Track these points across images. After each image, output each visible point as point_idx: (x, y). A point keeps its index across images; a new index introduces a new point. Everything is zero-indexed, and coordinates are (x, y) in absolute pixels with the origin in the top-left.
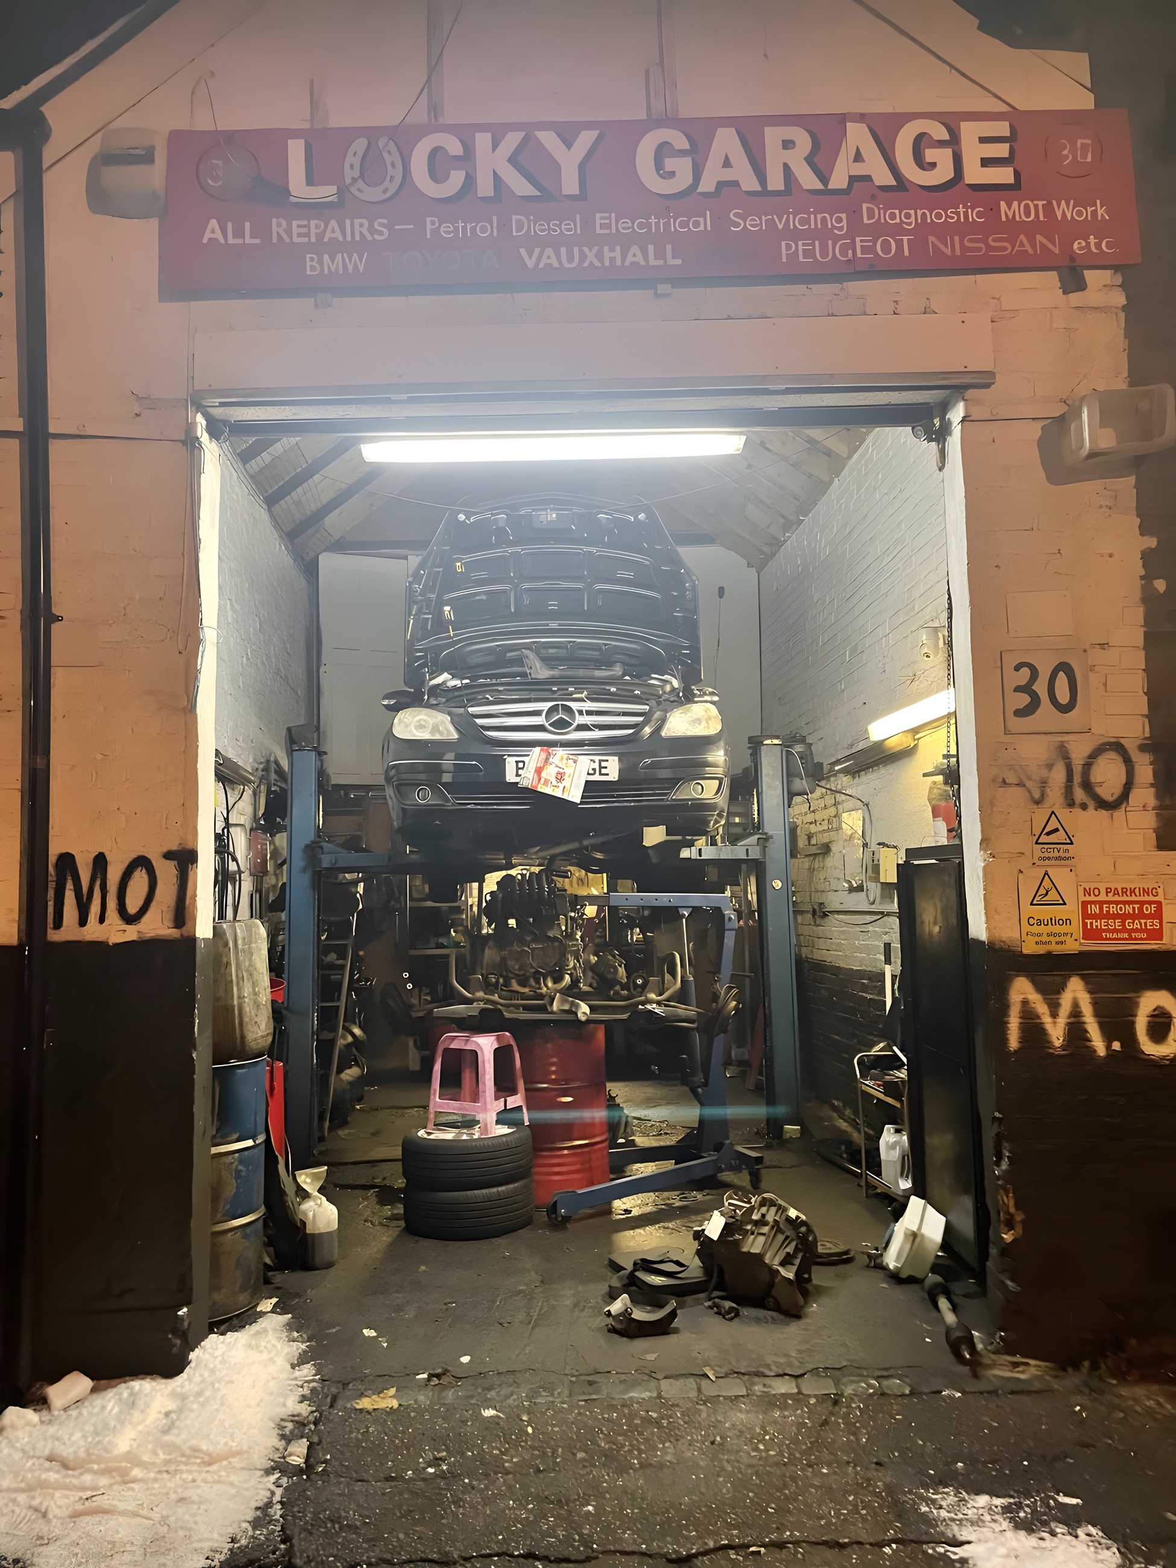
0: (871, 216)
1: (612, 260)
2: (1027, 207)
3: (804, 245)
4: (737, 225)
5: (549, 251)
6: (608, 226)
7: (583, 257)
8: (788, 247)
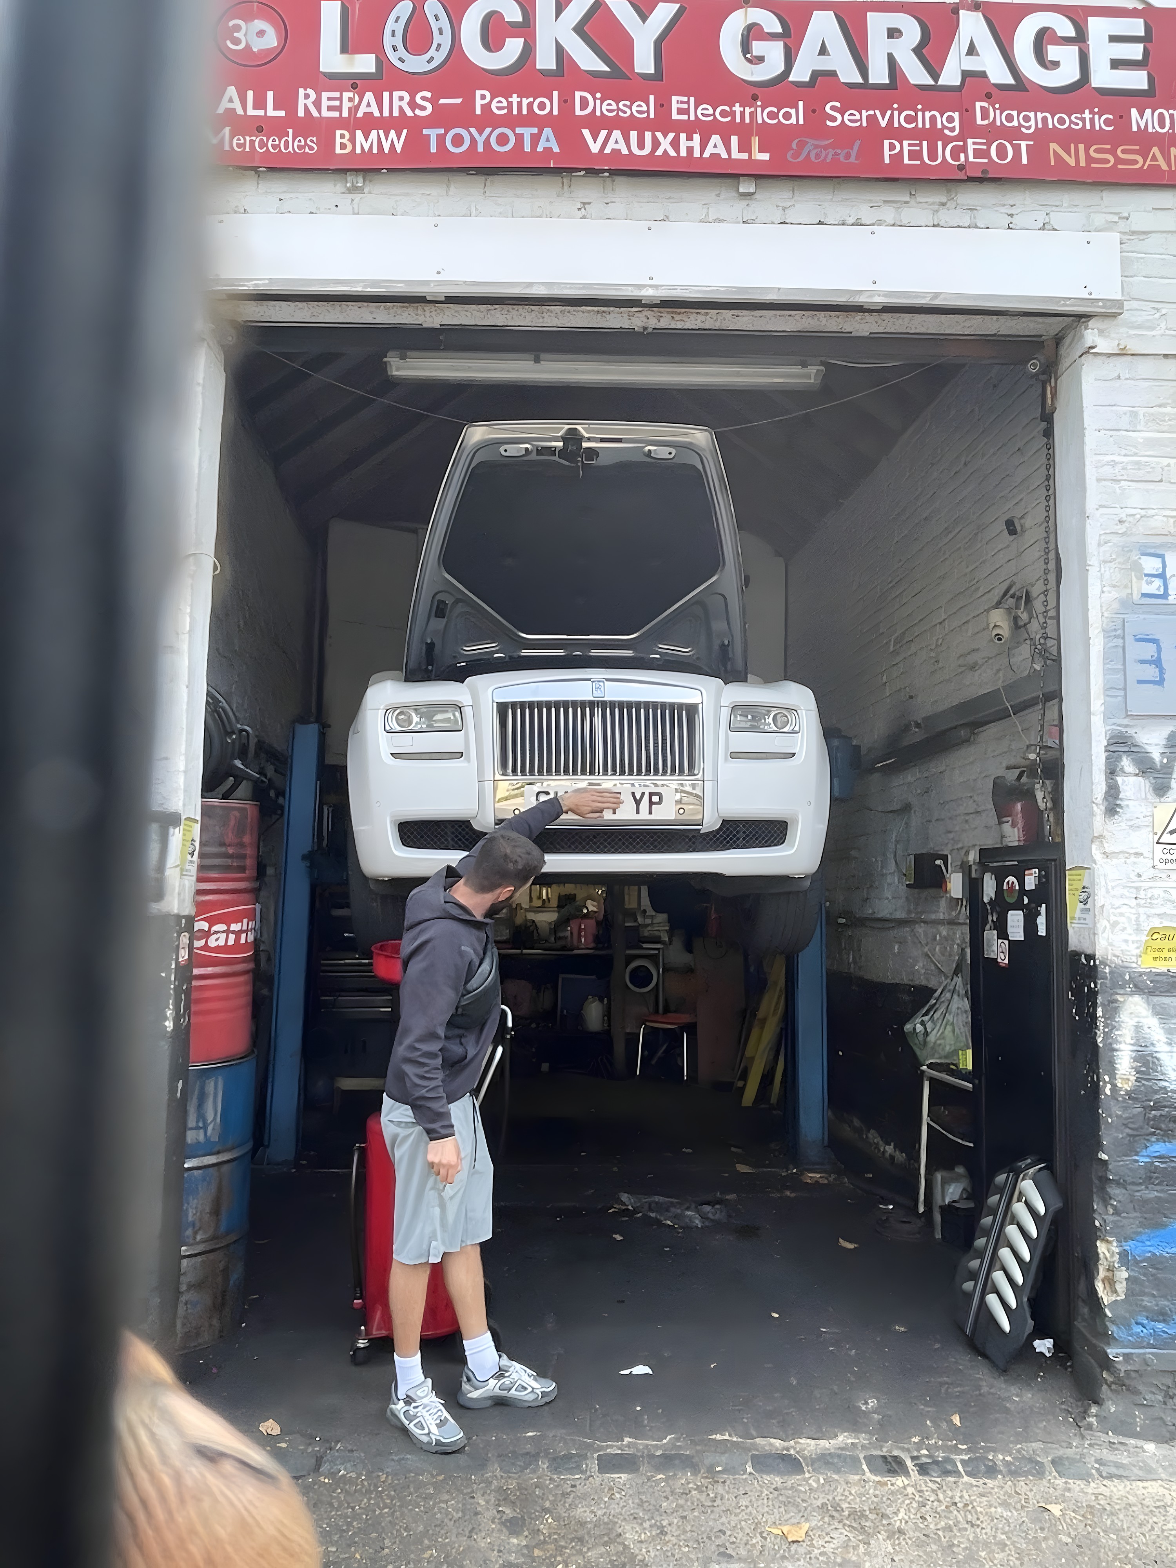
0: (985, 116)
1: (690, 150)
2: (1161, 117)
3: (910, 145)
4: (834, 119)
5: (617, 134)
6: (686, 112)
7: (656, 144)
8: (892, 147)
